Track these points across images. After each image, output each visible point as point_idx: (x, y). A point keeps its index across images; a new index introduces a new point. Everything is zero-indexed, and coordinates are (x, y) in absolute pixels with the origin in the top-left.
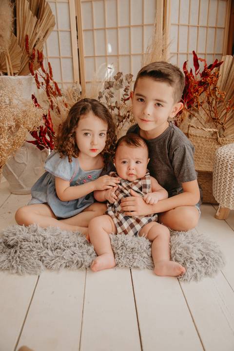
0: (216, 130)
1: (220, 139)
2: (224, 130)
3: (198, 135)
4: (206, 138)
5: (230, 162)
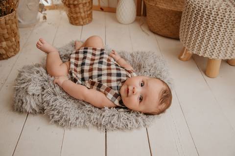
5: (207, 12)
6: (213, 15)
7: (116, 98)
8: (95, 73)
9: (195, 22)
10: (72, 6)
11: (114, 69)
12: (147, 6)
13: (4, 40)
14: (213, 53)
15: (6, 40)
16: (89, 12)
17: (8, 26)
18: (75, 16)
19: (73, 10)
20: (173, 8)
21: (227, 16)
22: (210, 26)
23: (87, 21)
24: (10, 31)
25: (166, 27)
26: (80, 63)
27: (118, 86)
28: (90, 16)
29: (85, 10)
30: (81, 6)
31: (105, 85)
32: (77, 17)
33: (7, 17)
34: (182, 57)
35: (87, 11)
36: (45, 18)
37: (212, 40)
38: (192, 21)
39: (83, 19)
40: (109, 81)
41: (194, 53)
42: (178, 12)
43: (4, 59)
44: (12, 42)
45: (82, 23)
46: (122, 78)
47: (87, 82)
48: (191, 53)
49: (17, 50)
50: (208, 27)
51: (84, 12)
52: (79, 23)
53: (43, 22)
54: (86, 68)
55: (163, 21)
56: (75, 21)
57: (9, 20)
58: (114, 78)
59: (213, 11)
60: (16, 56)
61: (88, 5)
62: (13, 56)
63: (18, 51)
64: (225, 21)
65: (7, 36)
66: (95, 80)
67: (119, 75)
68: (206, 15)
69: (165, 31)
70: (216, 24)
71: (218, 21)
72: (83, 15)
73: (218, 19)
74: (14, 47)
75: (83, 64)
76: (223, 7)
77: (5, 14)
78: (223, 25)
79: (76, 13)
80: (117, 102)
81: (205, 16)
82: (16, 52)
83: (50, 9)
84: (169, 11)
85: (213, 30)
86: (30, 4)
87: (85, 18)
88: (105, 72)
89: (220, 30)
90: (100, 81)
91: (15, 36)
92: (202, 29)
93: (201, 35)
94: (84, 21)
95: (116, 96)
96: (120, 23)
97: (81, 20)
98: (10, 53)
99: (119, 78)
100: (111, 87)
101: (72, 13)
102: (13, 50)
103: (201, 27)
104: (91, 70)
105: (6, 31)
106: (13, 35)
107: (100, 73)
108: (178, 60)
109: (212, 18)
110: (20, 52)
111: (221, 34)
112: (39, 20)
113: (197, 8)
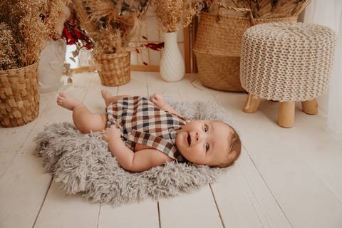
0: (250, 10)
1: (254, 20)
2: (259, 9)
3: (229, 17)
4: (238, 19)
5: (268, 44)
6: (276, 46)
7: (170, 148)
8: (140, 122)
9: (257, 58)
10: (105, 62)
11: (163, 116)
12: (197, 55)
13: (21, 99)
14: (284, 94)
15: (24, 98)
16: (126, 69)
17: (28, 80)
18: (109, 74)
19: (107, 66)
20: (229, 54)
21: (292, 46)
22: (275, 61)
23: (124, 80)
24: (29, 87)
25: (222, 79)
26: (120, 113)
27: (170, 134)
28: (128, 74)
29: (122, 66)
30: (116, 61)
31: (154, 135)
32: (112, 76)
33: (28, 68)
34: (247, 108)
35: (124, 67)
36: (70, 81)
37: (279, 77)
38: (253, 58)
39: (119, 78)
40: (158, 130)
41: (261, 97)
42: (234, 57)
43: (18, 125)
44: (30, 102)
45: (118, 83)
46: (174, 125)
47: (129, 133)
48: (257, 98)
49: (36, 113)
50: (273, 61)
51: (120, 69)
52: (114, 82)
53: (68, 86)
54: (128, 118)
55: (219, 71)
56: (109, 80)
57: (29, 72)
58: (164, 126)
59: (275, 42)
60: (34, 122)
61: (124, 59)
62: (30, 121)
63: (37, 116)
64: (291, 52)
65: (25, 93)
66: (141, 130)
67: (170, 122)
68: (269, 47)
69: (223, 84)
70: (282, 57)
71: (283, 53)
72: (119, 72)
73: (283, 51)
74: (33, 109)
75: (124, 114)
76: (286, 37)
77: (25, 65)
78: (290, 57)
79: (111, 70)
80: (171, 154)
81: (268, 49)
82: (34, 116)
83: (76, 73)
84: (225, 58)
85: (279, 64)
86: (52, 62)
87: (122, 77)
88: (153, 120)
89: (287, 64)
90: (148, 131)
91: (35, 95)
92: (266, 64)
93: (266, 73)
94: (121, 80)
95: (169, 146)
96: (165, 81)
97: (116, 79)
98: (27, 117)
99: (171, 126)
100: (162, 137)
101: (105, 70)
102: (30, 113)
103: (265, 63)
104: (134, 120)
105: (24, 87)
106: (33, 93)
107: (146, 121)
108: (243, 113)
109: (275, 50)
110: (39, 117)
111: (289, 68)
112: (63, 83)
113: (257, 41)
